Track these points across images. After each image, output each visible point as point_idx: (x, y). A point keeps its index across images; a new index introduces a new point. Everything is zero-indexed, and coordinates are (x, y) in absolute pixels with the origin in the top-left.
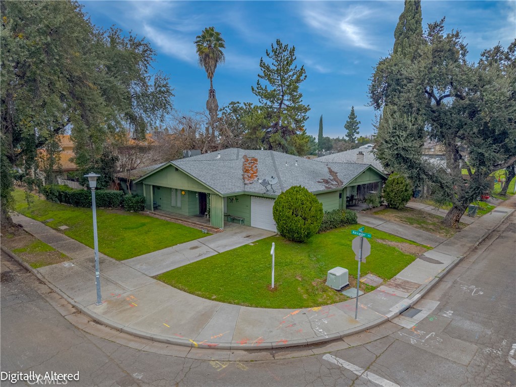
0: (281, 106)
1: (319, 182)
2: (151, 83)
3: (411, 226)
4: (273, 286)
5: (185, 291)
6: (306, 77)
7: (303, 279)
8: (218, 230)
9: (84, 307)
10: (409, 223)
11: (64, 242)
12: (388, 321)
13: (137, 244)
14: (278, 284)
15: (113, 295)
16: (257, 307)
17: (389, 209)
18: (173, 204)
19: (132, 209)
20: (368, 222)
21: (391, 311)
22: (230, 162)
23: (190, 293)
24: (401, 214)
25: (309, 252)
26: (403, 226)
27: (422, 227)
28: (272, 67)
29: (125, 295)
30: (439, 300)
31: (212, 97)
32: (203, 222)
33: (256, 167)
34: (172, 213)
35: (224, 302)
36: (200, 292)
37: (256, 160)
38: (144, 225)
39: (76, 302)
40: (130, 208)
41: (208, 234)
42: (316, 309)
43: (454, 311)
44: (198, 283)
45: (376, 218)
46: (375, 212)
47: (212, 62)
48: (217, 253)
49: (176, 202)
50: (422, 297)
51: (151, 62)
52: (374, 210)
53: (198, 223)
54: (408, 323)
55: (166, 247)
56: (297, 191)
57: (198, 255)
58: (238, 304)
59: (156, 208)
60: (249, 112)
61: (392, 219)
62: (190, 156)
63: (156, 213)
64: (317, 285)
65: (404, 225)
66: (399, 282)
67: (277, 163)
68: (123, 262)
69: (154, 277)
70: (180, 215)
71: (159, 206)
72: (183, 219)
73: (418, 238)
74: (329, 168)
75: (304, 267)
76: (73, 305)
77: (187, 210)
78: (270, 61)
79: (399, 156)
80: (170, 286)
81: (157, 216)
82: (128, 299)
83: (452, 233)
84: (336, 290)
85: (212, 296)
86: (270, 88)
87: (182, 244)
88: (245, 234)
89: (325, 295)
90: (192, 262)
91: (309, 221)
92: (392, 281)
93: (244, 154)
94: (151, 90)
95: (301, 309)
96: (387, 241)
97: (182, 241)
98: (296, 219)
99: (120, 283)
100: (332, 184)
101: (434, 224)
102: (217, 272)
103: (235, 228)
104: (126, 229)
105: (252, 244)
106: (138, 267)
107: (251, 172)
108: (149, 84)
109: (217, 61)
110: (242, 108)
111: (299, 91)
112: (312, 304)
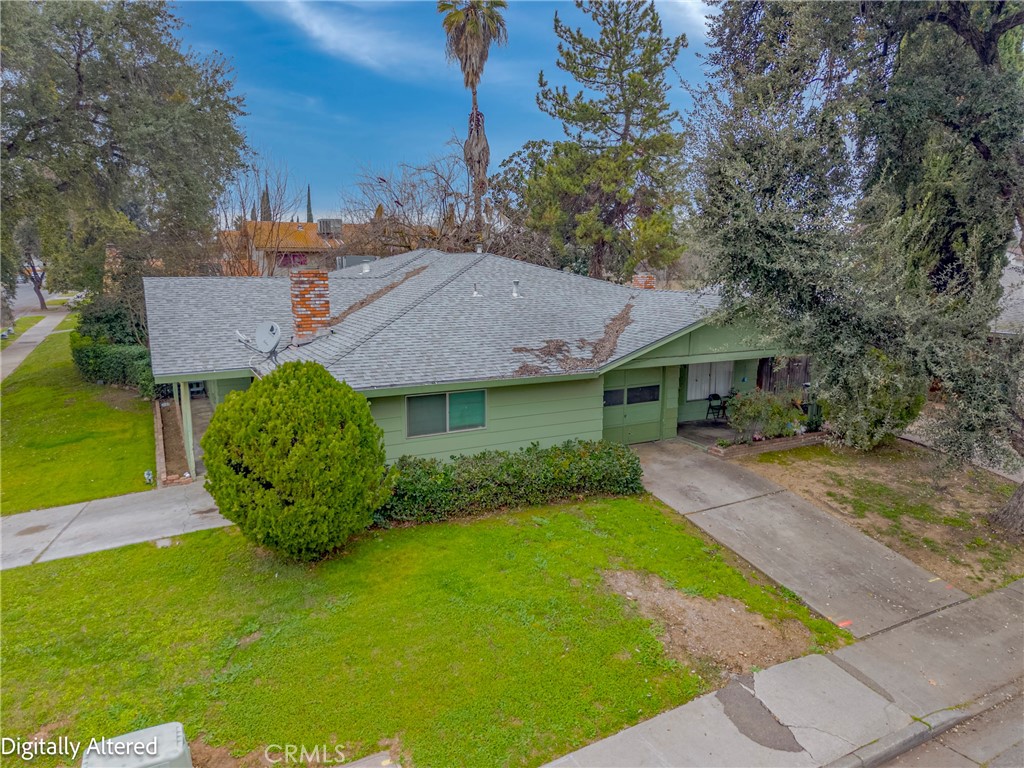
3: (845, 523)
8: (174, 477)
10: (850, 509)
27: (896, 530)
31: (474, 131)
33: (321, 296)
45: (736, 476)
46: (762, 455)
52: (767, 447)
74: (628, 308)
83: (1017, 570)
93: (424, 265)
100: (563, 360)
109: (486, 44)
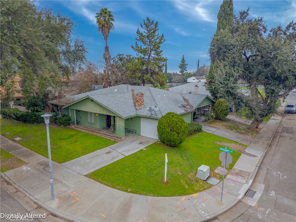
0: (149, 57)
1: (180, 107)
2: (72, 44)
3: (232, 132)
4: (165, 180)
5: (109, 186)
6: (165, 40)
7: (182, 174)
8: (121, 139)
9: (43, 203)
10: (230, 130)
11: (20, 150)
12: (240, 201)
13: (70, 150)
14: (168, 179)
15: (61, 192)
16: (158, 196)
17: (216, 120)
18: (89, 120)
19: (62, 124)
20: (208, 130)
21: (240, 194)
22: (124, 94)
23: (112, 187)
24: (224, 124)
25: (181, 153)
26: (228, 131)
27: (238, 132)
28: (144, 34)
29: (69, 191)
30: (263, 183)
31: (107, 51)
32: (110, 133)
33: (143, 99)
34: (89, 127)
35: (136, 193)
36: (119, 187)
37: (143, 94)
38: (72, 136)
39: (36, 199)
40: (61, 124)
41: (115, 142)
42: (195, 195)
43: (275, 192)
44: (116, 179)
45: (211, 127)
46: (209, 123)
47: (106, 30)
48: (124, 157)
49: (91, 120)
50: (253, 182)
51: (72, 31)
52: (209, 121)
53: (107, 134)
54: (252, 202)
55: (90, 153)
56: (172, 116)
57: (112, 158)
58: (146, 195)
59: (77, 123)
60: (130, 60)
61: (221, 127)
62: (97, 89)
63: (78, 127)
64: (192, 178)
66: (237, 171)
67: (153, 95)
68: (63, 164)
69: (86, 176)
70: (94, 128)
71: (80, 122)
72: (97, 131)
73: (238, 139)
74: (183, 97)
75: (181, 165)
76: (34, 202)
77: (99, 125)
78: (143, 30)
80: (98, 183)
81: (80, 129)
82: (72, 195)
83: (255, 135)
84: (203, 180)
85: (128, 189)
86: (144, 47)
87: (99, 150)
88: (138, 142)
89: (198, 184)
90: (109, 163)
91: (181, 135)
92: (233, 171)
93: (131, 89)
94: (73, 49)
95: (186, 196)
96: (222, 143)
97: (100, 148)
98: (173, 133)
99: (64, 182)
100: (188, 108)
101: (244, 130)
102: (128, 171)
103: (131, 137)
104: (61, 139)
105: (145, 149)
106: (74, 168)
107: (140, 102)
108: (71, 45)
109: (109, 29)
110: (125, 58)
111: (161, 49)
112: (192, 192)
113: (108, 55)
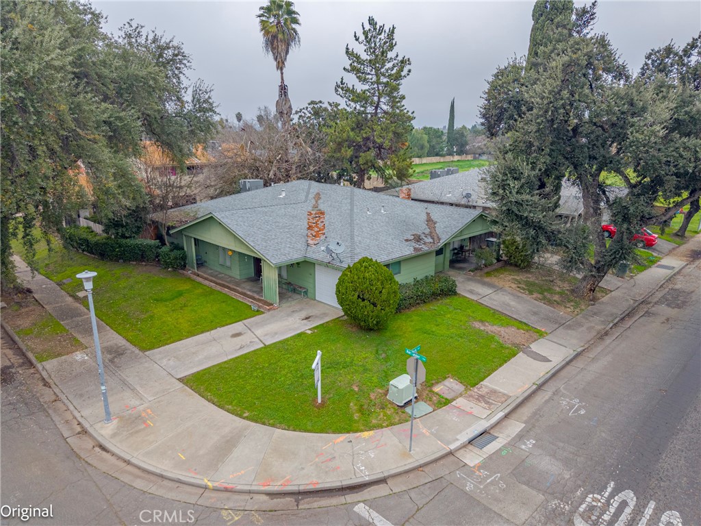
0: (376, 111)
1: (407, 240)
2: (188, 97)
3: (528, 298)
4: (319, 401)
5: (214, 404)
6: (409, 71)
7: (360, 390)
8: (271, 307)
9: (91, 426)
10: (527, 292)
11: (80, 319)
12: (451, 453)
13: (168, 326)
14: (327, 396)
15: (127, 407)
16: (295, 430)
17: (508, 267)
18: (221, 260)
19: (170, 266)
20: (471, 292)
21: (457, 440)
22: (294, 206)
23: (219, 406)
24: (522, 277)
25: (379, 344)
26: (519, 297)
27: (544, 298)
28: (364, 56)
29: (141, 408)
30: (525, 422)
31: (283, 96)
32: (254, 292)
33: (323, 222)
34: (220, 273)
35: (256, 422)
36: (230, 407)
37: (323, 213)
38: (180, 294)
39: (82, 417)
40: (167, 265)
41: (259, 312)
42: (366, 434)
43: (537, 441)
44: (230, 392)
45: (484, 284)
46: (487, 273)
47: (282, 47)
48: (263, 345)
49: (225, 259)
50: (506, 416)
51: (185, 71)
52: (486, 270)
53: (249, 293)
54: (473, 458)
55: (202, 332)
57: (238, 347)
58: (273, 426)
59: (201, 264)
60: (336, 115)
61: (507, 285)
62: (249, 190)
63: (199, 273)
64: (375, 399)
65: (520, 295)
66: (484, 391)
67: (355, 211)
68: (147, 353)
69: (180, 380)
70: (230, 277)
71: (205, 262)
72: (231, 286)
73: (533, 318)
74: (428, 214)
75: (366, 370)
76: (78, 421)
77: (238, 272)
78: (360, 49)
79: (510, 212)
80: (197, 395)
81: (200, 280)
82: (143, 415)
83: (583, 307)
84: (398, 406)
85: (245, 413)
86: (360, 87)
87: (222, 328)
88: (304, 314)
89: (382, 414)
90: (230, 357)
91: (379, 307)
92: (476, 390)
93: (316, 191)
94: (189, 107)
95: (348, 435)
96: (487, 324)
97: (224, 323)
98: (362, 304)
99: (138, 388)
100: (425, 244)
101: (561, 294)
102: (257, 377)
103: (293, 303)
104: (157, 300)
105: (309, 332)
106: (164, 362)
107: (316, 229)
108: (185, 99)
109: (288, 45)
110: (326, 110)
111: (402, 92)
112: (362, 428)
113: (285, 104)
